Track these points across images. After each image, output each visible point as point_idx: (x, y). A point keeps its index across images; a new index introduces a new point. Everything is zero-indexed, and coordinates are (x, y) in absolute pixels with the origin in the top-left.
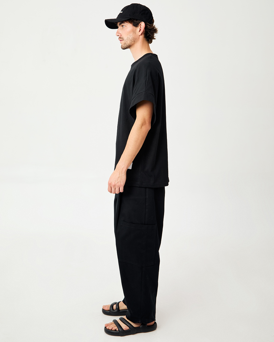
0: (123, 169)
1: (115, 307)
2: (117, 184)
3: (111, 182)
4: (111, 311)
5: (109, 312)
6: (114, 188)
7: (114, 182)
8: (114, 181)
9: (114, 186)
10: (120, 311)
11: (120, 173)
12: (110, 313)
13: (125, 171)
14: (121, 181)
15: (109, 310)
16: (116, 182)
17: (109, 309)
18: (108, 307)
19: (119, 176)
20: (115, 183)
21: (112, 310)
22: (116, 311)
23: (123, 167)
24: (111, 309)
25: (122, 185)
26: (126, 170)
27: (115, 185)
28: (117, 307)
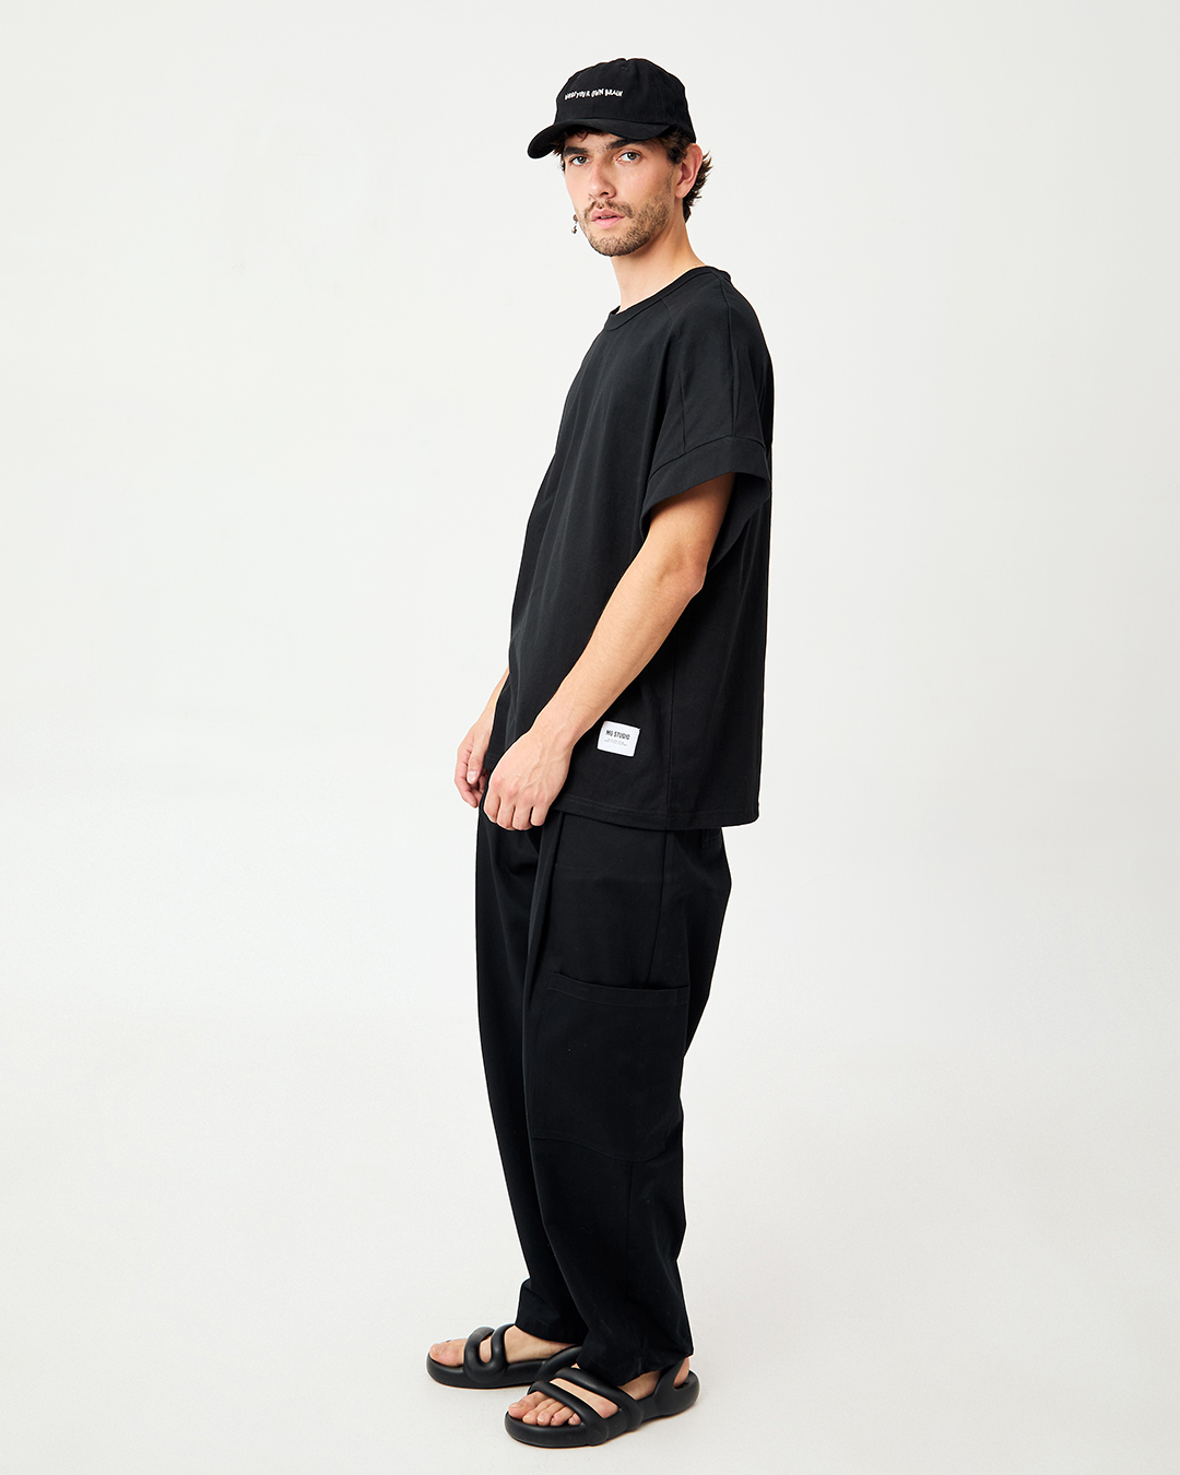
0: (558, 735)
1: (485, 1349)
2: (527, 792)
3: (504, 779)
4: (470, 1369)
5: (461, 1371)
6: (511, 806)
7: (514, 783)
8: (517, 779)
9: (513, 796)
10: (510, 1367)
11: (547, 752)
12: (464, 1375)
13: (568, 747)
14: (545, 784)
15: (459, 1366)
16: (524, 784)
17: (462, 1361)
18: (457, 1352)
19: (538, 760)
20: (516, 785)
21: (474, 1366)
22: (492, 1365)
23: (561, 727)
24: (471, 1356)
25: (546, 800)
26: (571, 742)
27: (516, 794)
28: (497, 1350)
